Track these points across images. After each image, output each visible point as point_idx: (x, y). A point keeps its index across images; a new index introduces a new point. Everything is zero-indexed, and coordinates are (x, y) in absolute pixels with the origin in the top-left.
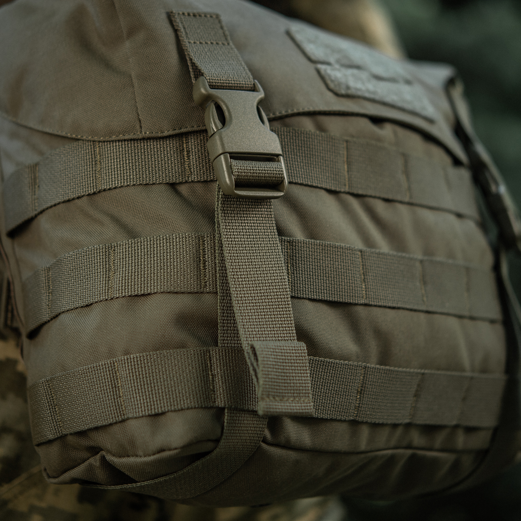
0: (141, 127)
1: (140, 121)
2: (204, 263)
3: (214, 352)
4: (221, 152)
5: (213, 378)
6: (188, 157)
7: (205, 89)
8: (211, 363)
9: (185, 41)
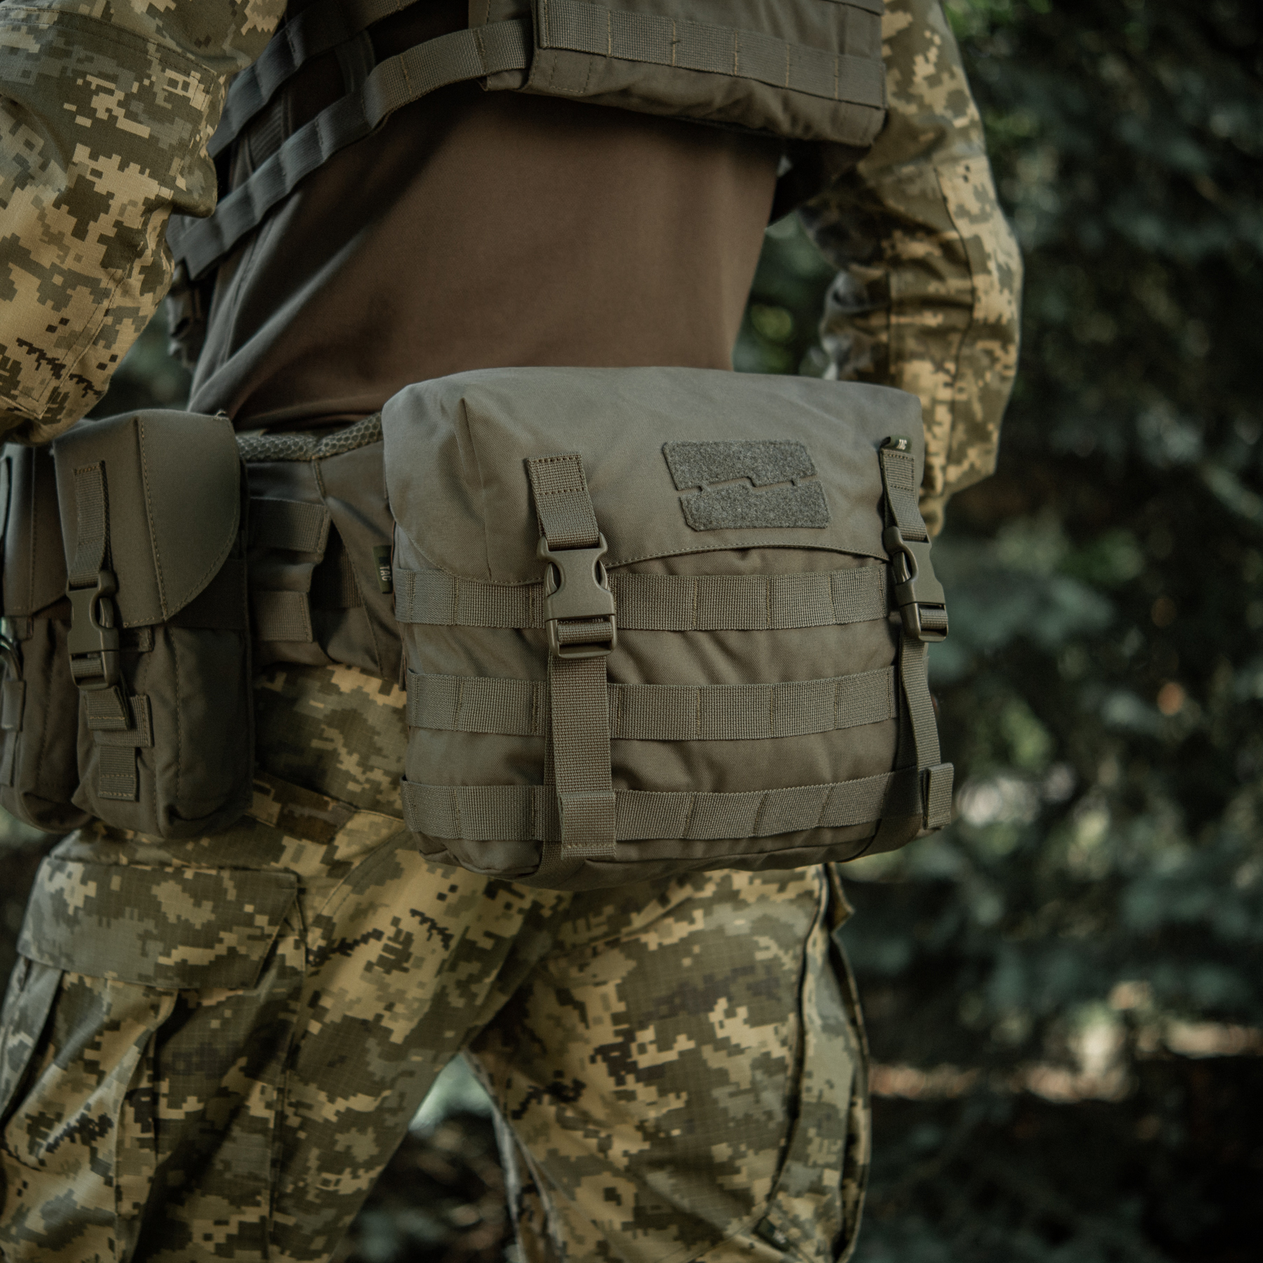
0: (490, 575)
1: (490, 570)
2: (536, 709)
3: (540, 790)
4: (551, 617)
5: (535, 814)
6: (533, 604)
7: (545, 551)
8: (534, 800)
9: (537, 491)
